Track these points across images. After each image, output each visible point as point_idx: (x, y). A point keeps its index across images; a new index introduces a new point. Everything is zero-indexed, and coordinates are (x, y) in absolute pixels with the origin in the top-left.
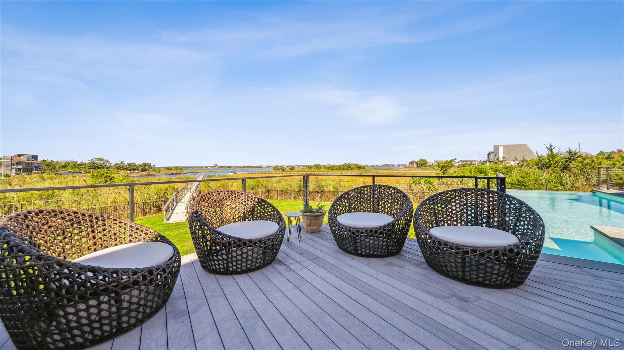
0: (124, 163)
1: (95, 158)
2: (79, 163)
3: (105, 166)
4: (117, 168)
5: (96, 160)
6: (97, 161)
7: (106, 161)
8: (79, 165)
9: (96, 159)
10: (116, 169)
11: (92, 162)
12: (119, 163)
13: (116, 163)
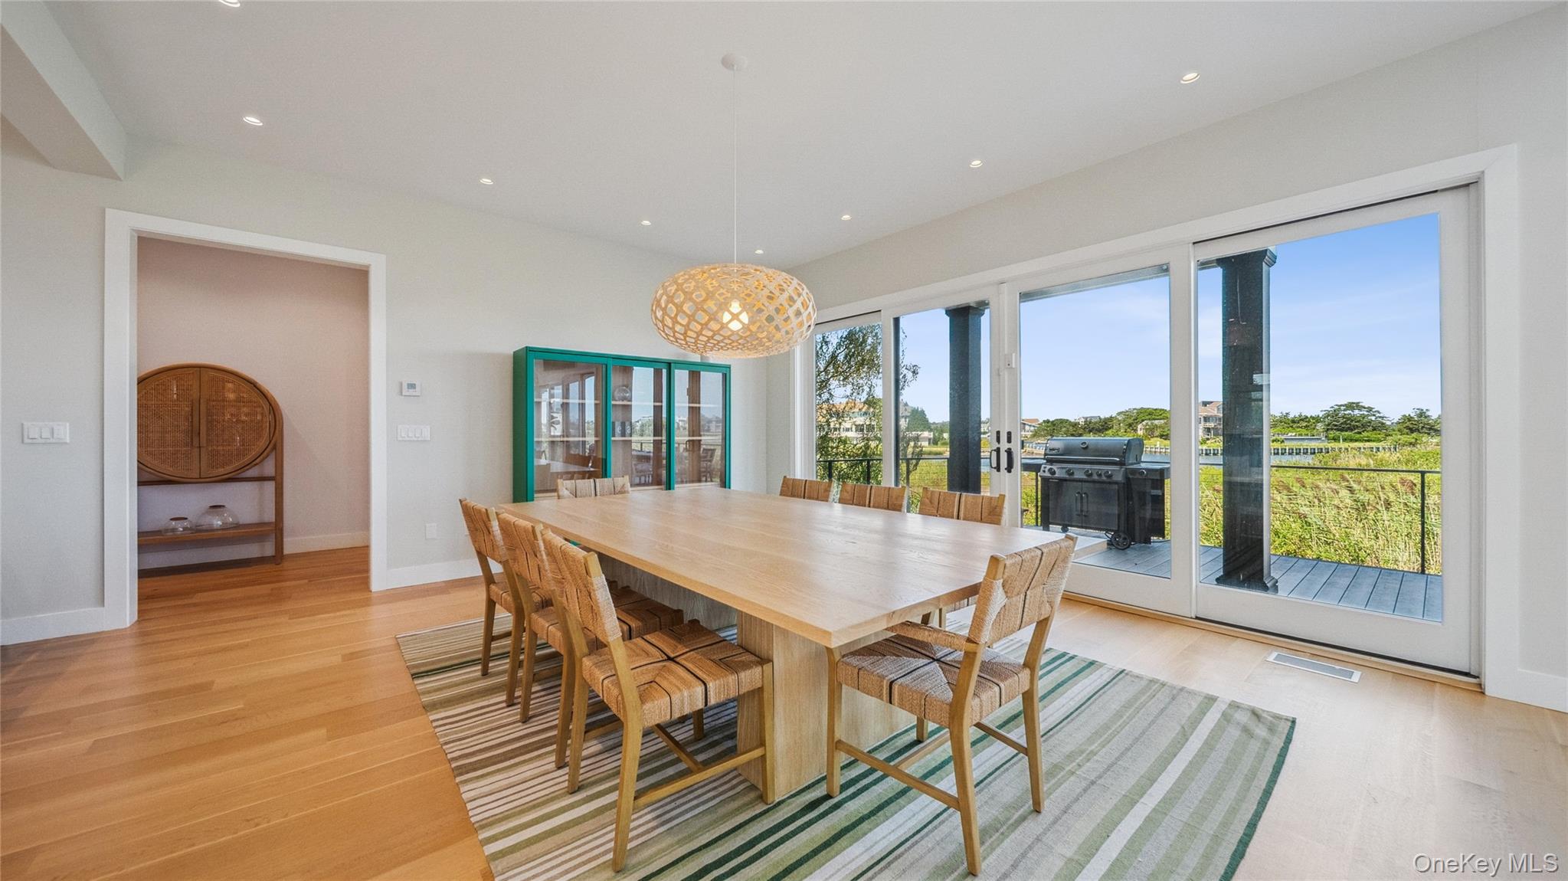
0: (1428, 413)
1: (1340, 404)
2: (1291, 416)
3: (1370, 422)
4: (1407, 428)
5: (1342, 408)
6: (1345, 410)
7: (1370, 409)
8: (1293, 421)
9: (1343, 405)
10: (1406, 431)
11: (1334, 414)
12: (1412, 415)
13: (1404, 416)
